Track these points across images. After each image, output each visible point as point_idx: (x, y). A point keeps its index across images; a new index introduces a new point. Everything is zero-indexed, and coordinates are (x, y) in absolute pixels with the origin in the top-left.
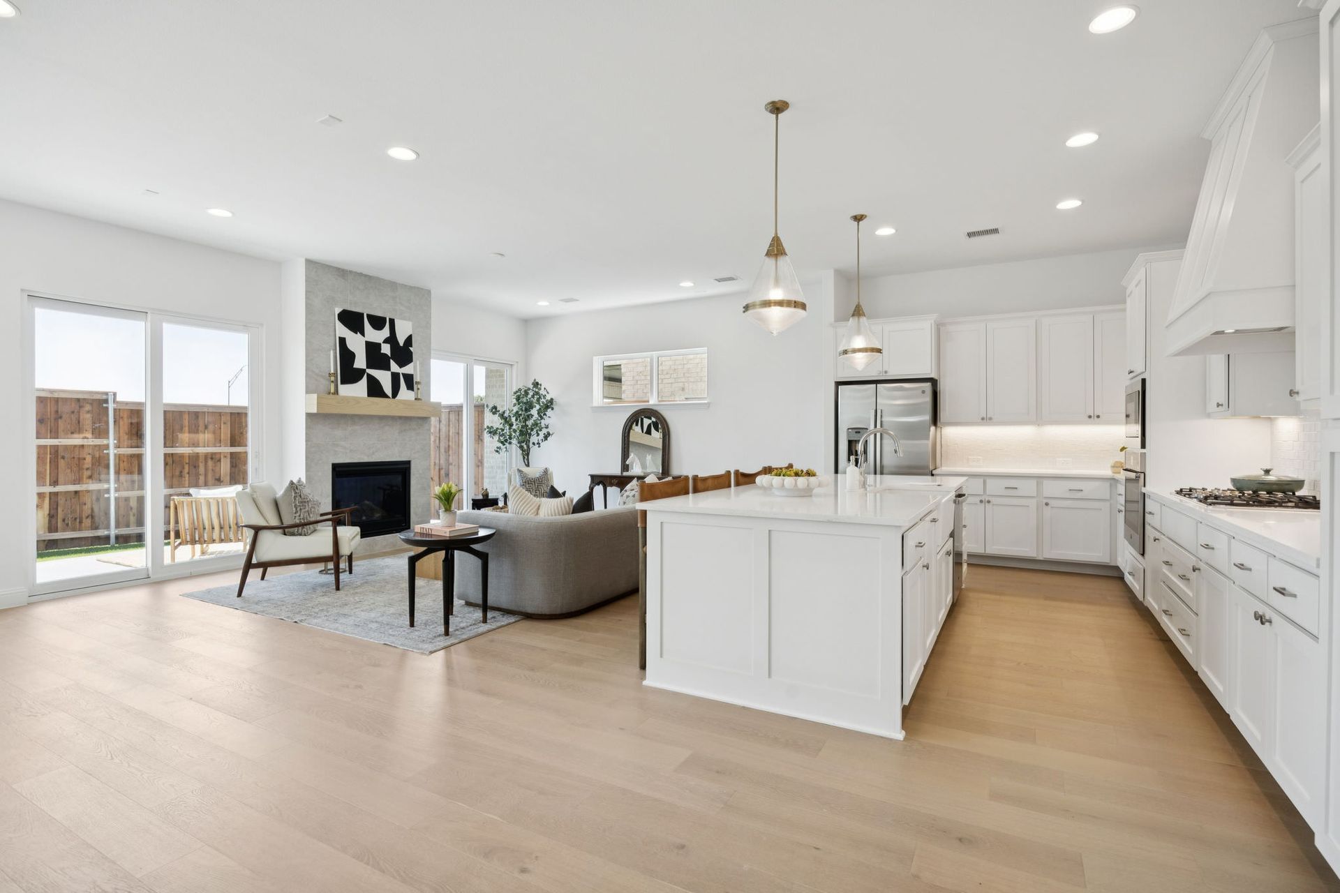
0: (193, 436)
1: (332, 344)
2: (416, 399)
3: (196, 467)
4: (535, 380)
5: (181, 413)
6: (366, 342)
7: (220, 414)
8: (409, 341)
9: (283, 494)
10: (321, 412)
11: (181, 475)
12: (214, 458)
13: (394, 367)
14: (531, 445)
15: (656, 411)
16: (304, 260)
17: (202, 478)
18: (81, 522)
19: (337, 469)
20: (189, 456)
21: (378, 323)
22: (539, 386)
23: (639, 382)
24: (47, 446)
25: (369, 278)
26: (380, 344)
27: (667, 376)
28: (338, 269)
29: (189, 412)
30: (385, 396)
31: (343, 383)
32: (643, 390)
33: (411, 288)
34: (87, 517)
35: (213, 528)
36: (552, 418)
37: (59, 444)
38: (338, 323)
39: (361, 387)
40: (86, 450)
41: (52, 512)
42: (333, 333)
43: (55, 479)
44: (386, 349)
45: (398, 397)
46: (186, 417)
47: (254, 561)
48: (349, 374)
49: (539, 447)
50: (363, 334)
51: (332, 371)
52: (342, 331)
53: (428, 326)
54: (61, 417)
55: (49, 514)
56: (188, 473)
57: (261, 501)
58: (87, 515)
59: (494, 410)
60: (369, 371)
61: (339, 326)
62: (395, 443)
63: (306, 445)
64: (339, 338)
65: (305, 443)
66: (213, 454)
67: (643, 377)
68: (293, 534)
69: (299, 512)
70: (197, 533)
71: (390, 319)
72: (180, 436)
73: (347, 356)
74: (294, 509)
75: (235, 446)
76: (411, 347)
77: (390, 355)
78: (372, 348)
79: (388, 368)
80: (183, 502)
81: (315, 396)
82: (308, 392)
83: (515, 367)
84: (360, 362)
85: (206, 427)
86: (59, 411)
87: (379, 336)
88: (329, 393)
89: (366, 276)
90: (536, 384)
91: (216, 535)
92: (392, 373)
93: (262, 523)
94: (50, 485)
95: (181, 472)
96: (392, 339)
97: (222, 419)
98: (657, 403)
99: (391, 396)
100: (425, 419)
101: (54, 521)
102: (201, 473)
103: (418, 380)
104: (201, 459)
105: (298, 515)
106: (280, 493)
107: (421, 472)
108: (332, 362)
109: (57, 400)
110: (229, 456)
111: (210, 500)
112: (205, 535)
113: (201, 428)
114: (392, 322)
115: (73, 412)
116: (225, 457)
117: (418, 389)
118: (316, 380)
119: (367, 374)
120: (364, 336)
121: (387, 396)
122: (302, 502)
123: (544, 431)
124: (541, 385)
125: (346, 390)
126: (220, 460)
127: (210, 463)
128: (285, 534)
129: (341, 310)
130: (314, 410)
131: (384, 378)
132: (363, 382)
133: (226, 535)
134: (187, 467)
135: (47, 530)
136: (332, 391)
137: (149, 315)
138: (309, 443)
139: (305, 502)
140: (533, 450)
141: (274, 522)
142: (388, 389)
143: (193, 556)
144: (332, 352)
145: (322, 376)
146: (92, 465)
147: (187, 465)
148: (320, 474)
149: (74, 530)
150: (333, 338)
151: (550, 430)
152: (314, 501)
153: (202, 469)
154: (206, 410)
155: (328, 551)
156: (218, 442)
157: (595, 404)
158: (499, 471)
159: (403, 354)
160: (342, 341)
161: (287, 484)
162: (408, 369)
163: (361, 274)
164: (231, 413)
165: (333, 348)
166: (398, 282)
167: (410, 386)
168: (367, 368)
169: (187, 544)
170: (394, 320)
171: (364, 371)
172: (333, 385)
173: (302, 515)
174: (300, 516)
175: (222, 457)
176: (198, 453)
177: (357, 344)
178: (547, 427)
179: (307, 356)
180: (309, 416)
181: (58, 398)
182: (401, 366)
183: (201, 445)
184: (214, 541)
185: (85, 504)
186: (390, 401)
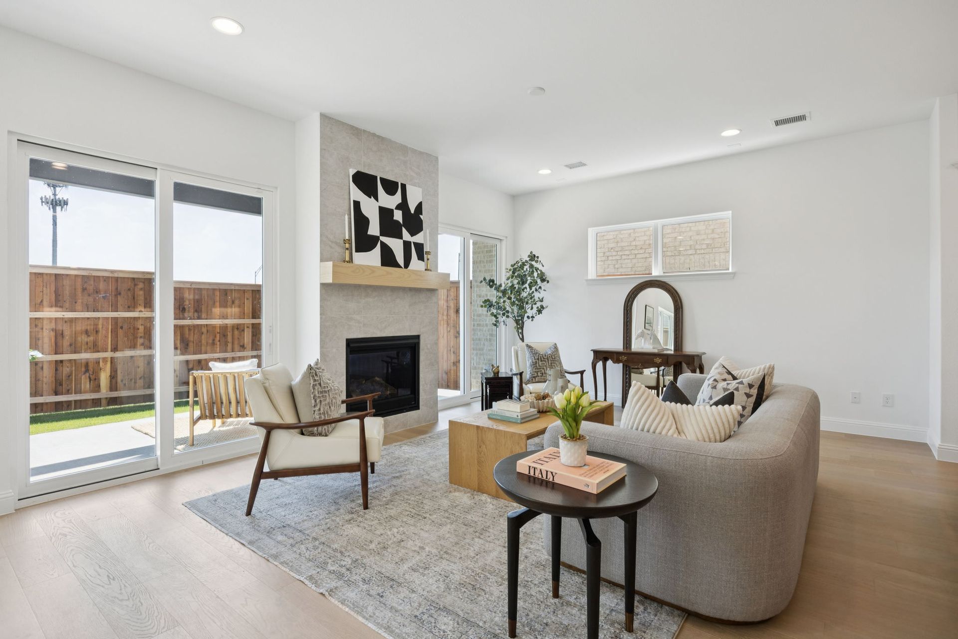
0: (223, 310)
1: (347, 208)
2: (426, 270)
3: (225, 336)
4: (531, 253)
5: (214, 290)
6: (379, 207)
7: (244, 291)
8: (419, 207)
9: (300, 382)
10: (334, 282)
11: (213, 344)
12: (239, 328)
13: (406, 235)
14: (525, 318)
15: (664, 282)
16: (319, 114)
17: (230, 345)
18: (135, 383)
19: (351, 345)
20: (220, 327)
21: (391, 187)
22: (536, 259)
23: (610, 258)
24: (109, 318)
25: (381, 139)
26: (393, 210)
27: (642, 251)
28: (352, 127)
29: (220, 289)
30: (398, 266)
31: (357, 251)
32: (615, 265)
33: (421, 153)
34: (140, 378)
35: (230, 403)
36: (545, 293)
37: (118, 316)
38: (352, 185)
39: (375, 255)
40: (140, 322)
41: (113, 374)
42: (347, 197)
43: (115, 347)
44: (398, 216)
45: (411, 267)
46: (218, 293)
47: (266, 469)
48: (364, 243)
49: (532, 320)
50: (377, 199)
51: (347, 237)
52: (356, 194)
53: (436, 194)
54: (120, 294)
55: (110, 376)
56: (219, 341)
57: (274, 392)
58: (140, 377)
59: (491, 284)
60: (383, 239)
61: (354, 188)
62: (406, 317)
63: (321, 318)
64: (354, 201)
65: (319, 316)
66: (238, 325)
67: (614, 253)
68: (312, 434)
69: (318, 406)
70: (215, 407)
71: (402, 184)
72: (213, 310)
73: (361, 222)
74: (313, 401)
75: (255, 318)
76: (422, 214)
77: (402, 222)
78: (385, 214)
79: (400, 237)
80: (202, 376)
81: (330, 264)
82: (322, 260)
83: (504, 243)
84: (374, 229)
85: (233, 302)
86: (119, 288)
87: (391, 201)
88: (344, 261)
89: (379, 137)
90: (533, 257)
91: (233, 411)
92: (404, 241)
93: (276, 420)
94: (111, 351)
95: (214, 340)
96: (403, 206)
97: (246, 296)
98: (662, 274)
99: (403, 266)
100: (432, 291)
101: (114, 381)
102: (228, 341)
103: (428, 250)
104: (229, 329)
105: (317, 408)
106: (297, 379)
107: (429, 346)
108: (347, 229)
109: (117, 279)
110: (251, 327)
111: (228, 375)
112: (223, 409)
113: (229, 303)
114: (404, 187)
115: (129, 290)
116: (248, 327)
117: (428, 259)
118: (331, 247)
119: (381, 242)
120: (378, 202)
121: (399, 266)
122: (321, 392)
123: (539, 304)
124: (538, 257)
125: (361, 258)
126: (243, 330)
127: (236, 332)
128: (302, 434)
129: (355, 171)
130: (329, 280)
131: (396, 245)
132: (377, 250)
133: (243, 410)
134: (218, 336)
135: (108, 389)
136: (347, 259)
137: (159, 171)
138: (324, 317)
139: (325, 392)
140: (528, 323)
141: (290, 419)
142: (400, 259)
143: (214, 427)
144: (347, 217)
145: (336, 243)
146: (144, 334)
147: (219, 334)
148: (334, 350)
149: (130, 389)
150: (347, 201)
151: (544, 304)
152: (335, 390)
153: (230, 338)
154: (233, 288)
155: (354, 457)
156: (242, 316)
157: (590, 277)
158: (486, 343)
159: (414, 222)
160: (357, 204)
161: (304, 368)
162: (418, 238)
163: (374, 135)
164: (252, 290)
165: (347, 212)
166: (409, 146)
167: (421, 257)
168: (381, 235)
169: (207, 418)
170: (405, 185)
171: (378, 238)
172: (347, 252)
173: (322, 409)
174: (319, 410)
175: (245, 327)
176: (227, 324)
177: (371, 209)
178: (542, 301)
179: (322, 220)
180: (324, 286)
181: (117, 277)
182: (413, 234)
183: (229, 317)
184: (231, 416)
185: (139, 367)
186: (402, 271)
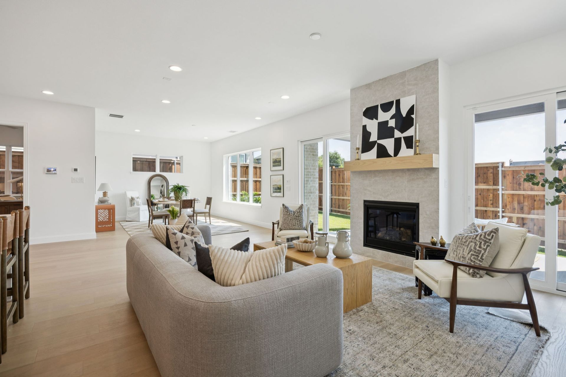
1: (358, 131)
8: (410, 111)
13: (397, 134)
16: (350, 90)
19: (368, 204)
21: (386, 107)
28: (366, 85)
30: (389, 156)
31: (363, 152)
38: (362, 118)
39: (372, 153)
40: (491, 191)
42: (360, 124)
44: (392, 123)
45: (400, 155)
50: (377, 119)
51: (357, 146)
52: (365, 121)
60: (379, 142)
62: (405, 189)
64: (363, 125)
71: (396, 101)
73: (366, 134)
76: (412, 115)
77: (394, 127)
78: (382, 125)
79: (393, 136)
84: (374, 138)
87: (387, 116)
88: (356, 160)
89: (382, 79)
96: (397, 115)
99: (393, 156)
103: (417, 139)
108: (359, 143)
114: (398, 102)
115: (485, 173)
117: (417, 146)
119: (378, 144)
121: (391, 156)
125: (364, 156)
129: (365, 109)
131: (389, 144)
132: (375, 150)
136: (357, 158)
137: (323, 138)
142: (391, 152)
144: (358, 136)
146: (493, 198)
150: (359, 127)
159: (405, 122)
160: (364, 127)
162: (408, 133)
163: (379, 81)
166: (408, 69)
167: (410, 145)
170: (399, 100)
171: (376, 142)
172: (357, 154)
177: (373, 126)
182: (403, 131)
186: (392, 159)
